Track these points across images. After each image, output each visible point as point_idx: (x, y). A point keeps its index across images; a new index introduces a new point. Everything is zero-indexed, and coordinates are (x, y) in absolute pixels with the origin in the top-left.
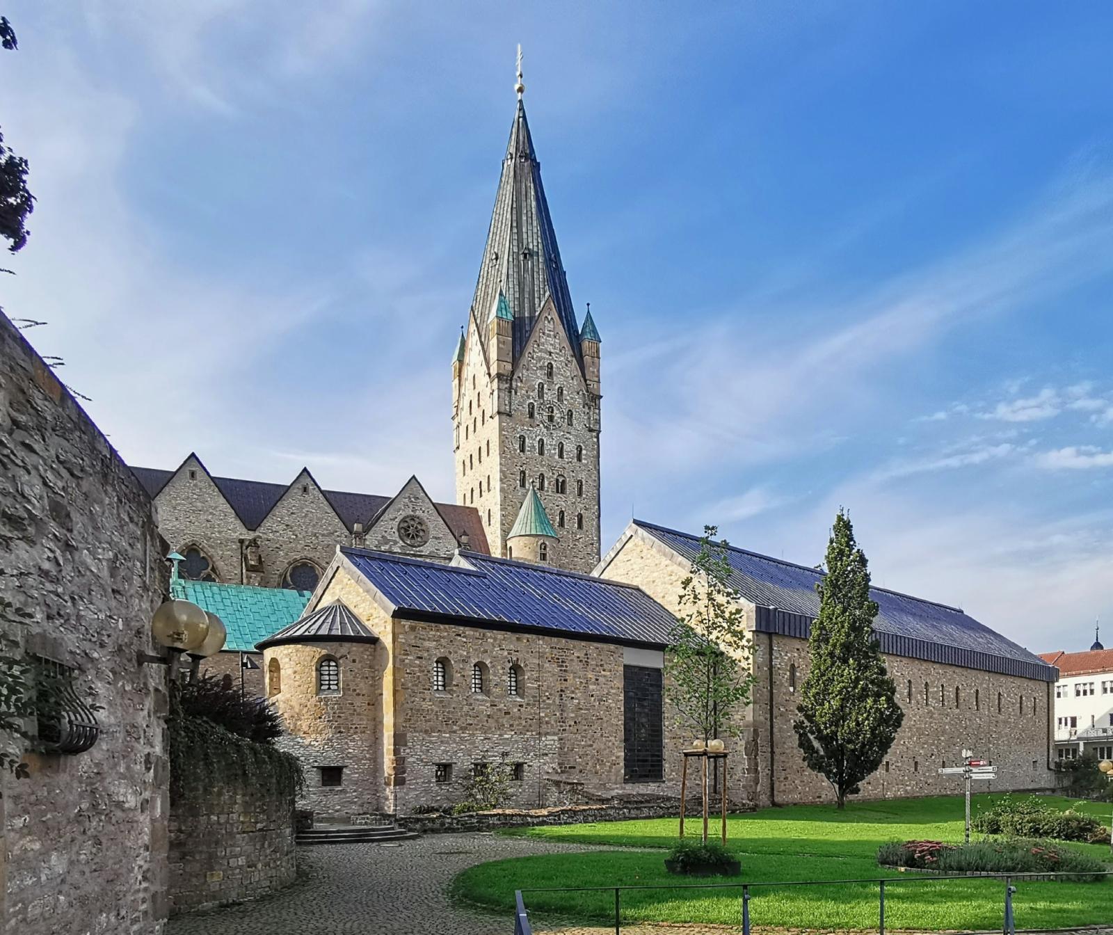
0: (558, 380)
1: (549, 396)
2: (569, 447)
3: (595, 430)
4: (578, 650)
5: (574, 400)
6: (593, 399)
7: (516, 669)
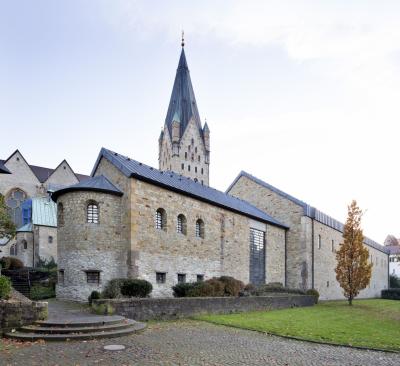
0: (195, 145)
1: (193, 150)
2: (199, 170)
3: (207, 163)
4: (229, 215)
5: (200, 152)
6: (207, 153)
7: (200, 222)
